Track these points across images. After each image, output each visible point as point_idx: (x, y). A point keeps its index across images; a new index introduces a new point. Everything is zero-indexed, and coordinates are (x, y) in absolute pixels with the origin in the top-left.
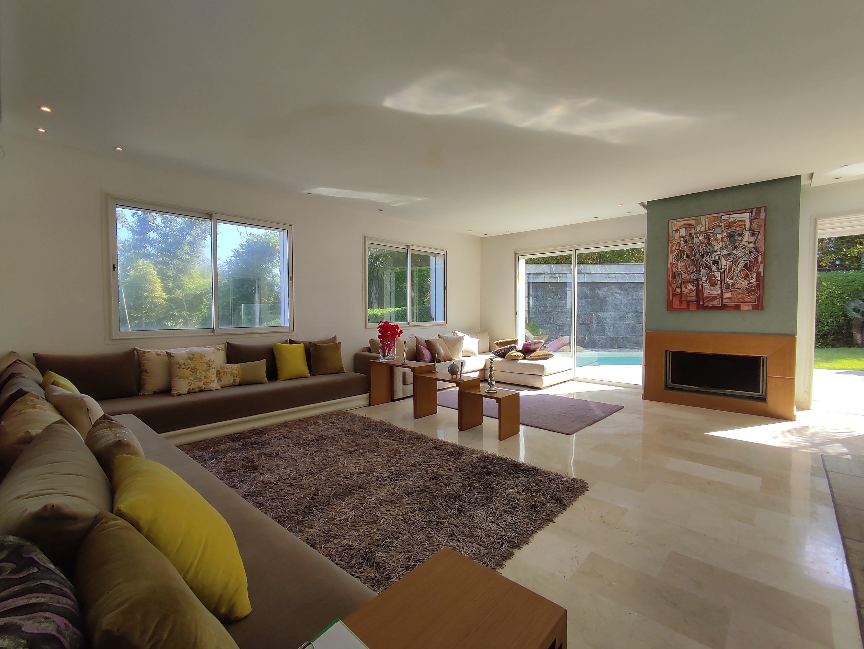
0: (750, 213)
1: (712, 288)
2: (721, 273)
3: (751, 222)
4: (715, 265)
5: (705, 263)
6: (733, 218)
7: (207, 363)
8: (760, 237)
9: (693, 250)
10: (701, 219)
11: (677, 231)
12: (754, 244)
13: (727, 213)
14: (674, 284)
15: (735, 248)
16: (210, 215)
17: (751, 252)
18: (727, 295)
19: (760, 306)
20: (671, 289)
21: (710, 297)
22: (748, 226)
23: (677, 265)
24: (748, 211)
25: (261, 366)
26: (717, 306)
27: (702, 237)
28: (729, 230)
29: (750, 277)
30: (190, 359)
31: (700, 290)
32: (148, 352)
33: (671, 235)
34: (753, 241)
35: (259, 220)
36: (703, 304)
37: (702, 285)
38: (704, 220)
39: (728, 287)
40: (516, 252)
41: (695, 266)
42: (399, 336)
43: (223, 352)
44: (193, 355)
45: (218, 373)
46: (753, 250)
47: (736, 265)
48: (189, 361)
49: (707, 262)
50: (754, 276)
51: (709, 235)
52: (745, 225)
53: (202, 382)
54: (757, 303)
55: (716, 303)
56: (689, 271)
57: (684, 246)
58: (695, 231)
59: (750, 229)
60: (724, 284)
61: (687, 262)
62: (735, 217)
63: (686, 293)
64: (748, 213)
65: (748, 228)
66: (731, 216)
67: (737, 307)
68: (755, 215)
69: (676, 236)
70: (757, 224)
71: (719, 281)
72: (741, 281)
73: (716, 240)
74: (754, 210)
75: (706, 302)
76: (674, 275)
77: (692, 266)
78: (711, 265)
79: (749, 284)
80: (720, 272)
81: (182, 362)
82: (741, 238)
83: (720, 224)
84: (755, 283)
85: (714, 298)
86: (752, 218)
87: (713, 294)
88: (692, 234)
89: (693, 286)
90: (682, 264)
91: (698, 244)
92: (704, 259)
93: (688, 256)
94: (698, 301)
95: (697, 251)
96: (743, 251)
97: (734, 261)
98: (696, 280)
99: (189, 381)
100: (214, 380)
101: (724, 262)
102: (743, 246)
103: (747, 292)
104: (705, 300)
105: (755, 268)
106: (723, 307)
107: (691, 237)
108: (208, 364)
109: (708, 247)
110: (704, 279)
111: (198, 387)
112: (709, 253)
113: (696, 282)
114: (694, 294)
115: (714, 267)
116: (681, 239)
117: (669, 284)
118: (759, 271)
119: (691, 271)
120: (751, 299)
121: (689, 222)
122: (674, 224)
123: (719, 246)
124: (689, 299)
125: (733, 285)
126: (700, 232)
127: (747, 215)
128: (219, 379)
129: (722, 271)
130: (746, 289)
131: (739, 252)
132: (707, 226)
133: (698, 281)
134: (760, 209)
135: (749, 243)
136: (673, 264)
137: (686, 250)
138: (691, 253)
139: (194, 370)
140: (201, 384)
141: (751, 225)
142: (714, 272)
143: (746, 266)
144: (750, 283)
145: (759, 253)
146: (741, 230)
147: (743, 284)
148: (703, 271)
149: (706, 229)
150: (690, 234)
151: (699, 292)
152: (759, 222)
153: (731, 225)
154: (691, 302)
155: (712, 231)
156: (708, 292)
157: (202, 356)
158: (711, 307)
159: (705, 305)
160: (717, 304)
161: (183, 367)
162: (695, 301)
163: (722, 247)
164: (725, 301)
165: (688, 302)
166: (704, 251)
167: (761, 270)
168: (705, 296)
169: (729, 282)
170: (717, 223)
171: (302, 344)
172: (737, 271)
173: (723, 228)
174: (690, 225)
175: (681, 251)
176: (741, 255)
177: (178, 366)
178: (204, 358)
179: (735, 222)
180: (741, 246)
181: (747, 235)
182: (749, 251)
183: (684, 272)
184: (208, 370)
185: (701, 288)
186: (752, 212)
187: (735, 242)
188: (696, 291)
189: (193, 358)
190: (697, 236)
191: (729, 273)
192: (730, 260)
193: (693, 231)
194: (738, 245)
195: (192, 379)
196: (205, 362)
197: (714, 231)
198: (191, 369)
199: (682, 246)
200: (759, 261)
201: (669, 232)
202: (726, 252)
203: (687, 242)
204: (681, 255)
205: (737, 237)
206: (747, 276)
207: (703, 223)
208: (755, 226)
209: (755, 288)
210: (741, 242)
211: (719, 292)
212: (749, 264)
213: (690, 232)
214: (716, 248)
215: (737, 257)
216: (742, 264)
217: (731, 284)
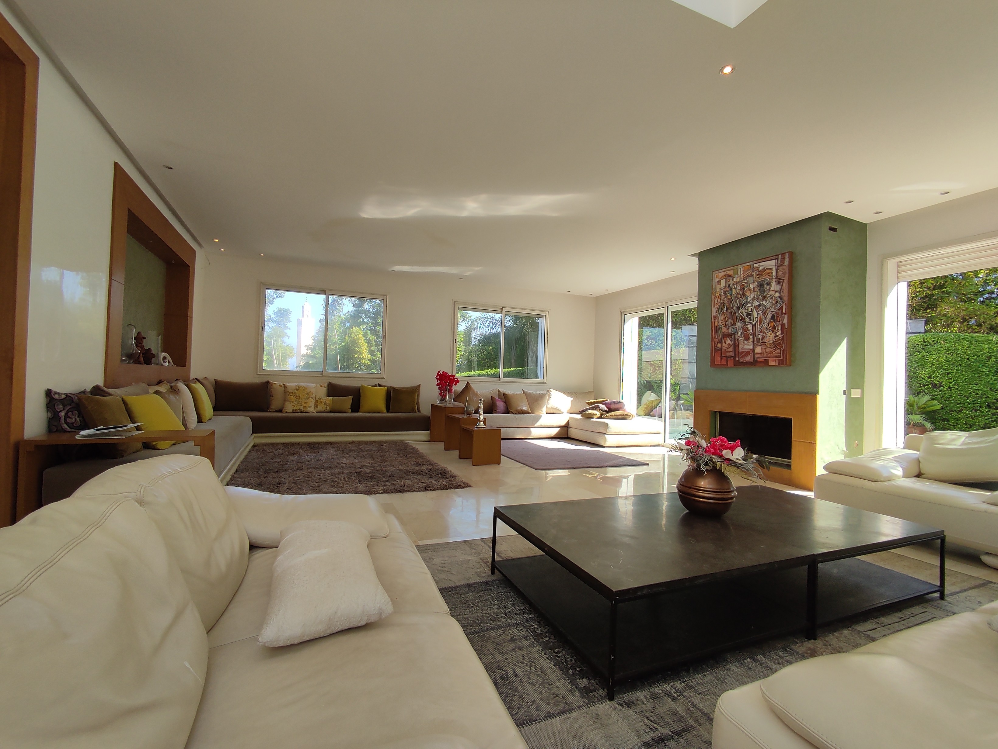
0: (777, 260)
1: (746, 342)
2: (753, 326)
3: (777, 269)
4: (748, 317)
5: (741, 315)
6: (762, 266)
7: (307, 394)
8: (784, 284)
9: (731, 302)
10: (737, 269)
11: (719, 282)
12: (780, 293)
13: (758, 261)
14: (716, 339)
15: (764, 298)
16: (325, 291)
17: (777, 302)
18: (758, 350)
19: (785, 360)
20: (713, 344)
21: (744, 352)
22: (774, 274)
23: (719, 318)
24: (774, 257)
25: (348, 401)
26: (749, 362)
27: (738, 288)
28: (760, 280)
29: (776, 329)
30: (296, 390)
31: (736, 345)
32: (275, 384)
33: (714, 287)
34: (778, 290)
35: (360, 293)
36: (739, 360)
37: (738, 339)
38: (740, 269)
39: (758, 340)
40: (622, 311)
41: (733, 319)
42: (455, 385)
43: (325, 388)
44: (299, 387)
45: (316, 402)
46: (779, 300)
47: (765, 317)
48: (296, 391)
49: (742, 314)
50: (780, 329)
51: (744, 285)
52: (772, 273)
53: (302, 407)
54: (782, 358)
55: (749, 358)
56: (728, 325)
57: (724, 299)
58: (733, 282)
59: (777, 278)
60: (756, 338)
61: (727, 315)
62: (765, 265)
63: (725, 348)
64: (775, 260)
65: (774, 276)
66: (761, 264)
67: (766, 362)
68: (781, 262)
69: (718, 287)
70: (782, 272)
71: (751, 334)
72: (769, 334)
73: (749, 290)
74: (780, 256)
75: (742, 357)
76: (717, 329)
77: (730, 319)
78: (745, 318)
79: (775, 337)
80: (752, 324)
81: (291, 391)
82: (769, 287)
83: (752, 273)
84: (780, 336)
85: (748, 353)
86: (778, 265)
87: (747, 349)
88: (731, 285)
89: (731, 341)
90: (723, 317)
91: (735, 295)
92: (740, 311)
93: (727, 309)
94: (734, 357)
95: (734, 303)
96: (770, 301)
97: (764, 312)
98: (733, 334)
99: (294, 404)
100: (311, 406)
101: (755, 314)
102: (770, 296)
103: (774, 345)
104: (740, 355)
105: (781, 319)
106: (755, 363)
107: (730, 288)
108: (309, 395)
109: (742, 299)
110: (740, 333)
111: (299, 409)
112: (743, 304)
113: (732, 336)
114: (731, 349)
115: (747, 320)
116: (722, 291)
117: (712, 340)
118: (784, 322)
119: (730, 325)
120: (777, 353)
121: (728, 272)
122: (717, 276)
123: (752, 296)
124: (728, 354)
125: (763, 338)
126: (737, 283)
127: (773, 262)
128: (316, 406)
129: (753, 323)
130: (773, 343)
131: (768, 302)
132: (742, 275)
133: (735, 334)
134: (784, 255)
135: (776, 292)
136: (715, 317)
137: (725, 302)
138: (730, 305)
139: (298, 397)
140: (301, 408)
141: (777, 272)
142: (747, 325)
143: (773, 317)
144: (777, 336)
145: (783, 303)
146: (769, 278)
147: (770, 337)
148: (739, 324)
149: (741, 279)
150: (729, 285)
151: (736, 346)
152: (784, 269)
153: (761, 273)
154: (729, 358)
155: (746, 281)
156: (743, 347)
157: (305, 388)
158: (745, 362)
159: (740, 361)
160: (750, 360)
161: (291, 394)
162: (733, 357)
163: (754, 298)
164: (756, 356)
165: (727, 358)
166: (740, 303)
167: (785, 321)
168: (740, 351)
169: (759, 336)
170: (749, 272)
171: (386, 388)
172: (766, 323)
173: (755, 277)
174: (729, 276)
175: (721, 303)
176: (769, 306)
177: (288, 394)
178: (307, 390)
179: (765, 270)
180: (769, 295)
181: (774, 283)
182: (775, 301)
183: (724, 325)
184: (308, 399)
185: (737, 342)
186: (778, 259)
187: (764, 291)
188: (733, 346)
189: (299, 389)
190: (734, 287)
191: (759, 325)
192: (760, 312)
193: (731, 282)
194: (767, 295)
195: (296, 403)
196: (306, 392)
197: (747, 281)
198: (296, 397)
199: (722, 298)
200: (784, 311)
201: (713, 284)
202: (757, 303)
203: (726, 294)
204: (722, 308)
205: (765, 286)
206: (774, 327)
207: (739, 273)
208: (780, 273)
209: (781, 341)
210: (769, 292)
211: (752, 347)
212: (775, 315)
213: (729, 283)
214: (749, 299)
215: (765, 308)
216: (770, 316)
217: (761, 338)
